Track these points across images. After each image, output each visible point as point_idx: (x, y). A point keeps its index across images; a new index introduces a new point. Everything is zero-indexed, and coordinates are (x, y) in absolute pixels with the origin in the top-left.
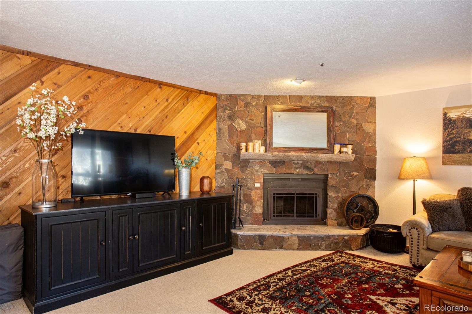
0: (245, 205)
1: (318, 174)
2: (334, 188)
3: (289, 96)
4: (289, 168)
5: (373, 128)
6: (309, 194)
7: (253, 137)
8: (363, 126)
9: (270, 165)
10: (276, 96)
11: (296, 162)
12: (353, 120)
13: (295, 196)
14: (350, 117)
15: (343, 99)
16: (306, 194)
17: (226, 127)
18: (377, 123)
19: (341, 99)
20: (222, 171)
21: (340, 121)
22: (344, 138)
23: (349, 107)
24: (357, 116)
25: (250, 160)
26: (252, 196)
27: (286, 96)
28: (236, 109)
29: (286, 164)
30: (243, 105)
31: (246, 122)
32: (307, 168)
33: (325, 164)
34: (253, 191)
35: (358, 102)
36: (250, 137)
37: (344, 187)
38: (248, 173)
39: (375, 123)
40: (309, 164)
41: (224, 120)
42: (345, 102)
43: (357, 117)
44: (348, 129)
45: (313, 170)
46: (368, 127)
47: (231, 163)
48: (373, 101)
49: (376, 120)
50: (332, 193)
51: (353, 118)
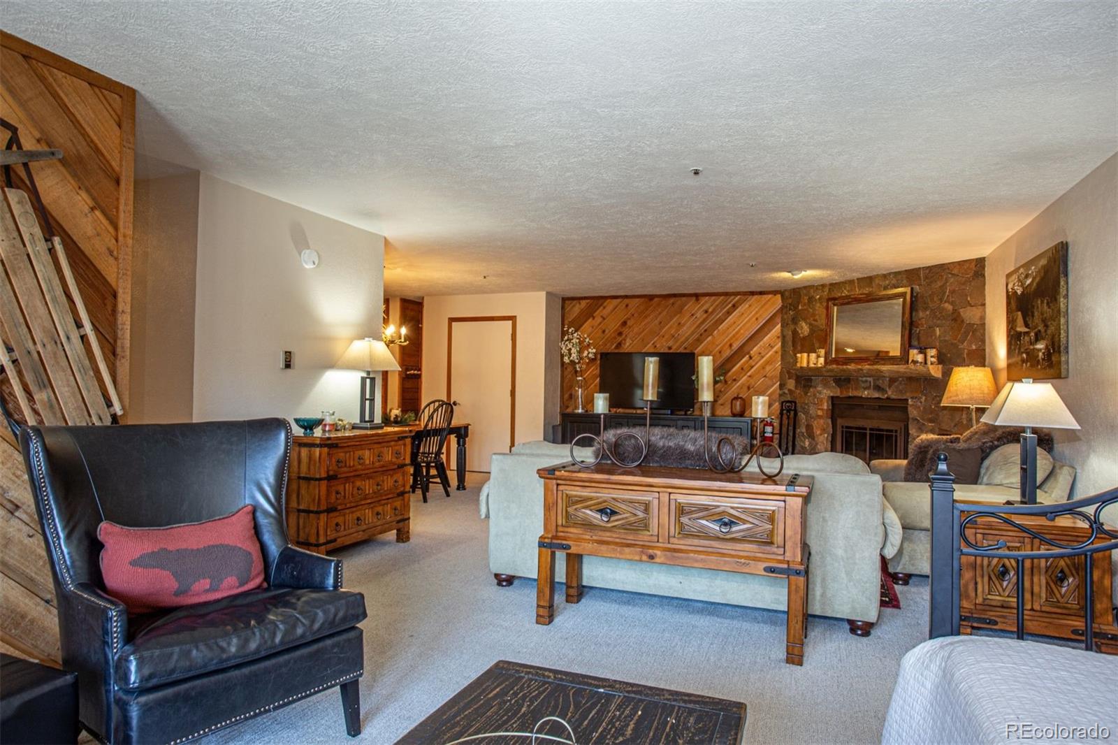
0: (807, 440)
1: (893, 399)
2: (916, 422)
3: (857, 279)
4: (856, 389)
5: (979, 315)
6: (887, 431)
7: (817, 345)
8: (962, 314)
9: (834, 384)
10: (843, 282)
11: (864, 379)
12: (946, 305)
13: (868, 432)
14: (941, 300)
15: (930, 272)
16: (882, 430)
17: (790, 333)
18: (987, 306)
19: (927, 271)
20: (784, 393)
21: (926, 309)
22: (931, 336)
23: (939, 284)
24: (952, 297)
25: (812, 378)
26: (815, 428)
27: (853, 280)
28: (800, 308)
29: (852, 382)
30: (806, 301)
31: (811, 324)
32: (878, 388)
33: (903, 382)
34: (816, 422)
35: (955, 271)
36: (813, 344)
37: (931, 421)
38: (810, 396)
39: (984, 305)
40: (880, 382)
41: (787, 324)
42: (933, 276)
43: (953, 299)
44: (939, 322)
45: (887, 393)
46: (969, 315)
47: (794, 382)
48: (981, 266)
49: (985, 300)
50: (914, 430)
51: (945, 302)
